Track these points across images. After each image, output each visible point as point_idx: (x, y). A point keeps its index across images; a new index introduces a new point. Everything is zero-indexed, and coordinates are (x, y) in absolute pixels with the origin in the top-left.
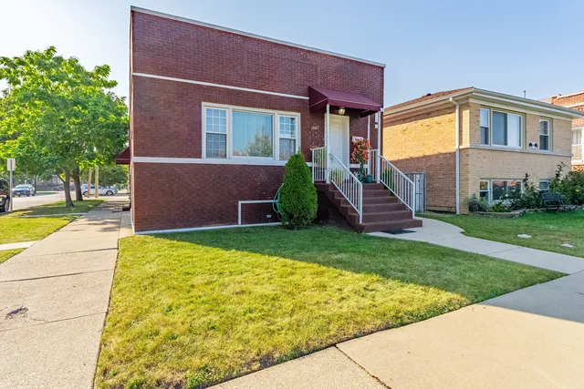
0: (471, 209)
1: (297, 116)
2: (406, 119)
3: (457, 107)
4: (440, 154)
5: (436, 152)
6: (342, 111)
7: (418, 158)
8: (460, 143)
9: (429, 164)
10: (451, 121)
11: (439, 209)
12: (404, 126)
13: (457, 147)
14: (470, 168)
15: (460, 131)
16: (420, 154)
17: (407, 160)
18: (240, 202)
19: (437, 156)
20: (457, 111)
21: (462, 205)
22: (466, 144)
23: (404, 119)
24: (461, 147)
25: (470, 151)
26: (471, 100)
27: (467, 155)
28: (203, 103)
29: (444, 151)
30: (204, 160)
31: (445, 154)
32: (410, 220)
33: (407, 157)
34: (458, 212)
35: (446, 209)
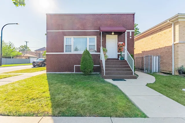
0: (180, 73)
1: (95, 37)
2: (153, 33)
3: (173, 24)
4: (166, 47)
5: (164, 46)
6: (113, 33)
7: (157, 49)
8: (174, 41)
9: (161, 51)
10: (170, 31)
11: (165, 72)
12: (152, 36)
13: (173, 43)
14: (179, 53)
15: (174, 35)
16: (158, 48)
17: (153, 50)
18: (75, 66)
19: (165, 48)
20: (173, 26)
21: (175, 70)
22: (177, 41)
23: (152, 33)
24: (175, 43)
25: (179, 45)
26: (179, 20)
27: (178, 47)
28: (64, 37)
29: (167, 46)
30: (65, 53)
31: (168, 47)
32: (132, 76)
33: (153, 49)
34: (173, 74)
35: (168, 72)
